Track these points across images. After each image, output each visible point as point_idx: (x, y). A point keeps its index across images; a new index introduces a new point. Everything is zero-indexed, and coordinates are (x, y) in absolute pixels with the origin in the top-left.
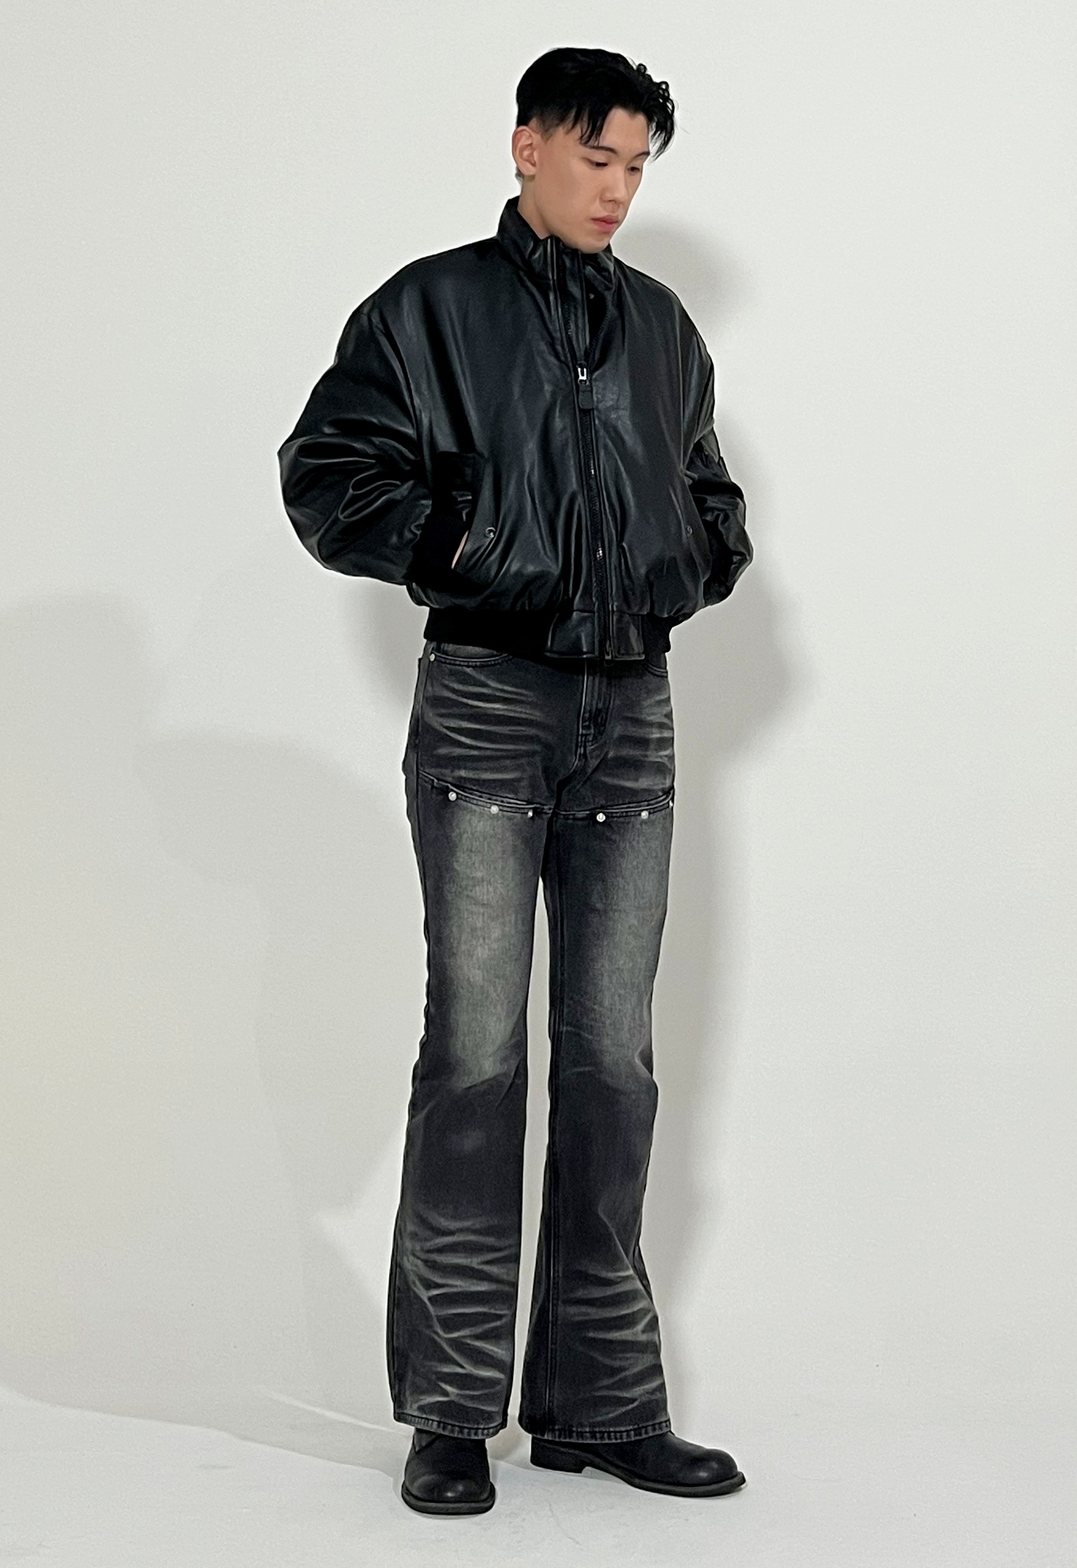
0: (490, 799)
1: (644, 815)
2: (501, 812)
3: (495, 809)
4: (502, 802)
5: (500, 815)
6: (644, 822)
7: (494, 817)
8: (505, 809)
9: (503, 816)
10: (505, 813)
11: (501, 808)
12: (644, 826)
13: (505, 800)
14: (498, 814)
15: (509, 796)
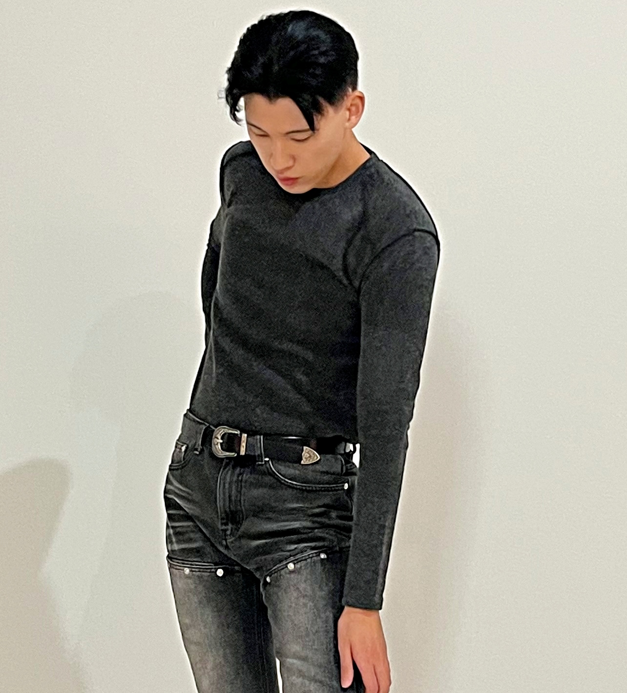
0: (183, 564)
1: (291, 566)
2: (191, 572)
3: (187, 571)
4: (191, 565)
5: (191, 575)
6: (291, 572)
7: (188, 577)
8: (193, 570)
9: (193, 575)
10: (194, 573)
11: (191, 569)
12: (292, 576)
13: (193, 563)
14: (189, 574)
15: (195, 560)
